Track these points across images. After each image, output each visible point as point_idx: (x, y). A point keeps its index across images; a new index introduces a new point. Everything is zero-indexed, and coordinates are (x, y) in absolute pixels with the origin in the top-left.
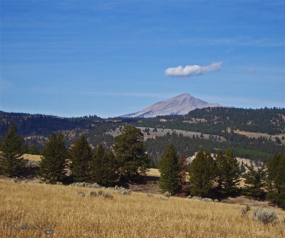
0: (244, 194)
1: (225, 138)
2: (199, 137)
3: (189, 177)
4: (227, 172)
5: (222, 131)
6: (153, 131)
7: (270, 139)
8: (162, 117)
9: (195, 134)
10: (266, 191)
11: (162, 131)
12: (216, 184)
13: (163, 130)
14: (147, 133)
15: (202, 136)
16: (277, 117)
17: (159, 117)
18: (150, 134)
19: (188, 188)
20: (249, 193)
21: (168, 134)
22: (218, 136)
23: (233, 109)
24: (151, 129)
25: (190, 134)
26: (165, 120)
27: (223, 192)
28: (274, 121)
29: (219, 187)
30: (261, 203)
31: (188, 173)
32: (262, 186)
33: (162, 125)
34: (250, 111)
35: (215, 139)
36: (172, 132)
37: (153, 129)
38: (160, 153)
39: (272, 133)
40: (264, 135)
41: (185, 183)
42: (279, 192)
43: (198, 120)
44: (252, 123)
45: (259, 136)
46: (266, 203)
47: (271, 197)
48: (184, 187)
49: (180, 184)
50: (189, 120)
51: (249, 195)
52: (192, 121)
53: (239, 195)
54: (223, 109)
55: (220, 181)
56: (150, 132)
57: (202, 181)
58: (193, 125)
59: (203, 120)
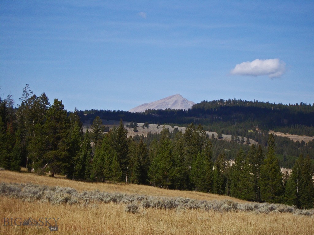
2: (216, 137)
5: (249, 131)
6: (143, 127)
9: (210, 133)
11: (157, 127)
13: (159, 127)
14: (134, 129)
15: (220, 137)
18: (137, 131)
21: (167, 131)
22: (245, 138)
24: (140, 125)
35: (243, 142)
36: (173, 129)
37: (143, 124)
44: (289, 122)
50: (194, 115)
56: (138, 129)
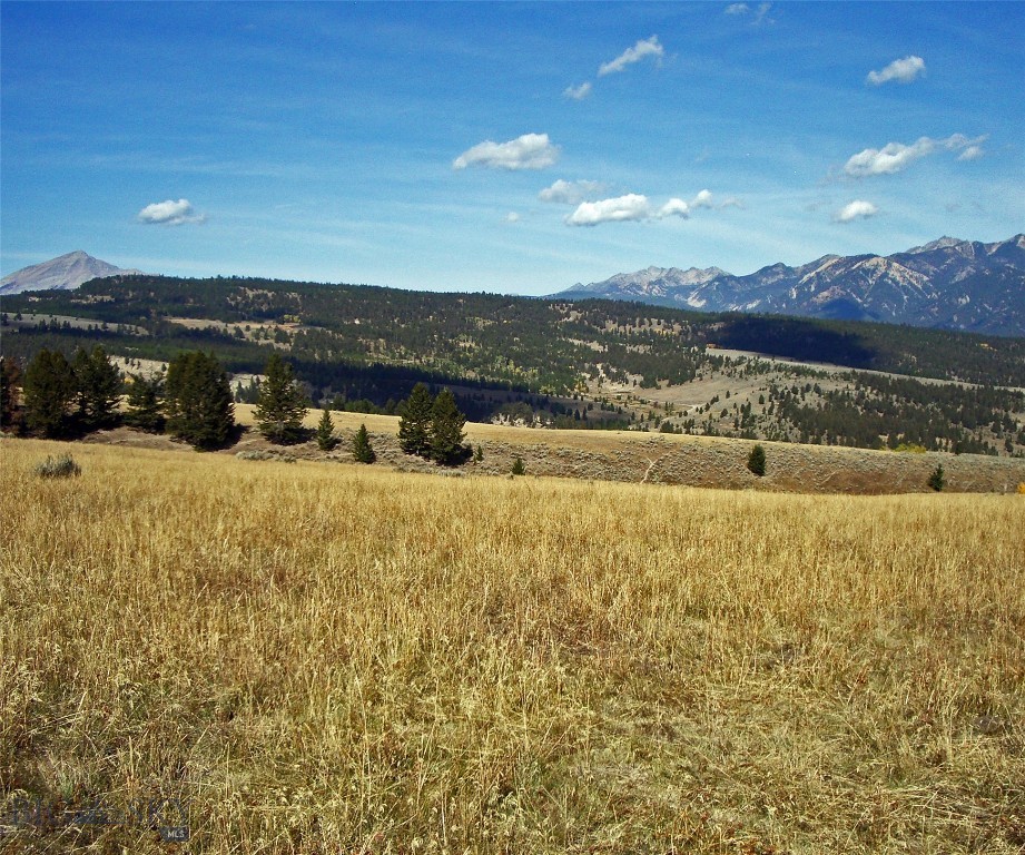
0: (127, 424)
1: (147, 329)
2: (100, 327)
3: (24, 396)
4: (95, 386)
5: (141, 318)
6: (15, 319)
7: (225, 330)
8: (33, 294)
9: (93, 323)
10: (165, 416)
11: (32, 318)
12: (76, 408)
13: (35, 317)
14: (4, 323)
16: (237, 292)
17: (26, 294)
18: (8, 324)
19: (23, 417)
20: (137, 422)
21: (42, 323)
22: (133, 326)
23: (161, 279)
24: (11, 315)
25: (84, 324)
26: (37, 300)
27: (88, 422)
28: (232, 300)
29: (82, 414)
30: (158, 437)
31: (21, 389)
32: (159, 408)
33: (32, 308)
34: (192, 281)
36: (51, 319)
37: (15, 315)
38: (28, 357)
39: (228, 320)
40: (214, 323)
41: (17, 408)
42: (189, 418)
43: (99, 298)
44: (195, 303)
45: (207, 326)
46: (166, 437)
47: (175, 428)
48: (16, 415)
49: (7, 409)
50: (81, 298)
51: (137, 426)
52: (87, 299)
53: (118, 426)
54: (144, 279)
55: (83, 403)
56: (8, 321)
57: (48, 404)
58: (88, 307)
59: (107, 298)
